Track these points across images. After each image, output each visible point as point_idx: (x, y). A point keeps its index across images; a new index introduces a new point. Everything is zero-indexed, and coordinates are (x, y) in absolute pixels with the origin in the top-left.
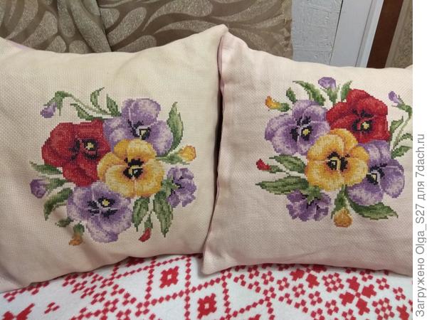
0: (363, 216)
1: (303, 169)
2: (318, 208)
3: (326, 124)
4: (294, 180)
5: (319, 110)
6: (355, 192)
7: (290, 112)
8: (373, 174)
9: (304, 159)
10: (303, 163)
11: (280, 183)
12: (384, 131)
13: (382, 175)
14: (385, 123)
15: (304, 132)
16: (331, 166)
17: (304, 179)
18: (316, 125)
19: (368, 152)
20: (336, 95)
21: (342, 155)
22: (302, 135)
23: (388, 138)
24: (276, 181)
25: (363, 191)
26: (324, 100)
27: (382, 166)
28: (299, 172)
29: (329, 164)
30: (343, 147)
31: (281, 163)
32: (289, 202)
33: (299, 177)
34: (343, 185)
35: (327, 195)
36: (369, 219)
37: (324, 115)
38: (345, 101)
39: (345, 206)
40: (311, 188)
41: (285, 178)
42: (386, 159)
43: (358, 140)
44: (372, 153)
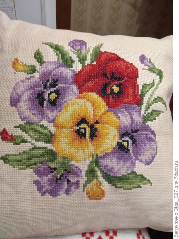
0: (116, 187)
1: (50, 138)
2: (68, 181)
3: (74, 87)
4: (40, 152)
5: (68, 73)
6: (106, 162)
7: (37, 75)
8: (124, 141)
9: (51, 127)
10: (50, 131)
11: (25, 156)
12: (135, 95)
13: (134, 141)
14: (135, 86)
15: (51, 97)
16: (80, 134)
17: (51, 150)
18: (64, 89)
19: (119, 118)
20: (86, 56)
21: (92, 122)
22: (49, 100)
23: (139, 103)
24: (20, 154)
25: (115, 160)
26: (73, 62)
27: (133, 132)
28: (46, 142)
29: (78, 132)
30: (92, 113)
31: (26, 133)
32: (36, 177)
33: (46, 148)
34: (93, 155)
35: (77, 167)
36: (122, 189)
37: (72, 77)
38: (95, 63)
39: (97, 177)
40: (59, 159)
41: (30, 150)
42: (137, 125)
43: (108, 104)
44: (122, 118)
